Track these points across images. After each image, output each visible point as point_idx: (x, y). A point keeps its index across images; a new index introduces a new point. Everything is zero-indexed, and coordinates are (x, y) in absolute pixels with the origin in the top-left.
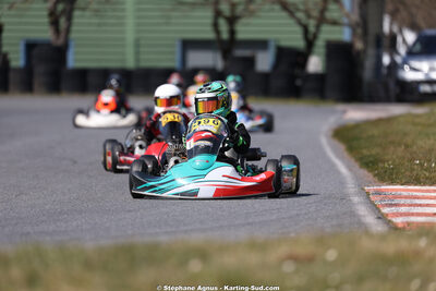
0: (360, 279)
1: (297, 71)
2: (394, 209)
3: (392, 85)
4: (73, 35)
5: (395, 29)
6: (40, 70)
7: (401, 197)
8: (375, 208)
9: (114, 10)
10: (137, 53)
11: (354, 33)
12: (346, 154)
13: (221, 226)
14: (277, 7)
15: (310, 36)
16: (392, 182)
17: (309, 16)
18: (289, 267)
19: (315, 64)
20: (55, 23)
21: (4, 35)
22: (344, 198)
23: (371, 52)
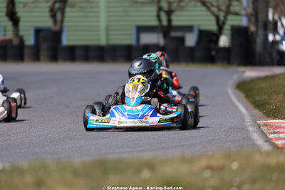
0: (254, 181)
1: (212, 46)
2: (276, 135)
3: (275, 54)
4: (65, 24)
5: (276, 18)
6: (44, 46)
7: (281, 127)
8: (264, 135)
9: (92, 7)
10: (108, 35)
11: (249, 21)
12: (245, 100)
13: (163, 148)
14: (199, 4)
15: (221, 23)
16: (275, 118)
17: (220, 10)
18: (207, 174)
19: (224, 41)
20: (53, 16)
21: (21, 24)
22: (244, 128)
23: (261, 33)
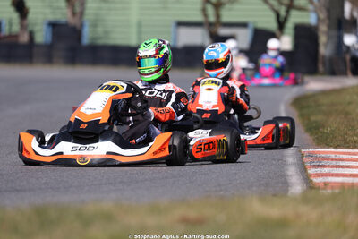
2: (318, 170)
4: (86, 17)
7: (328, 159)
10: (139, 33)
21: (31, 16)
